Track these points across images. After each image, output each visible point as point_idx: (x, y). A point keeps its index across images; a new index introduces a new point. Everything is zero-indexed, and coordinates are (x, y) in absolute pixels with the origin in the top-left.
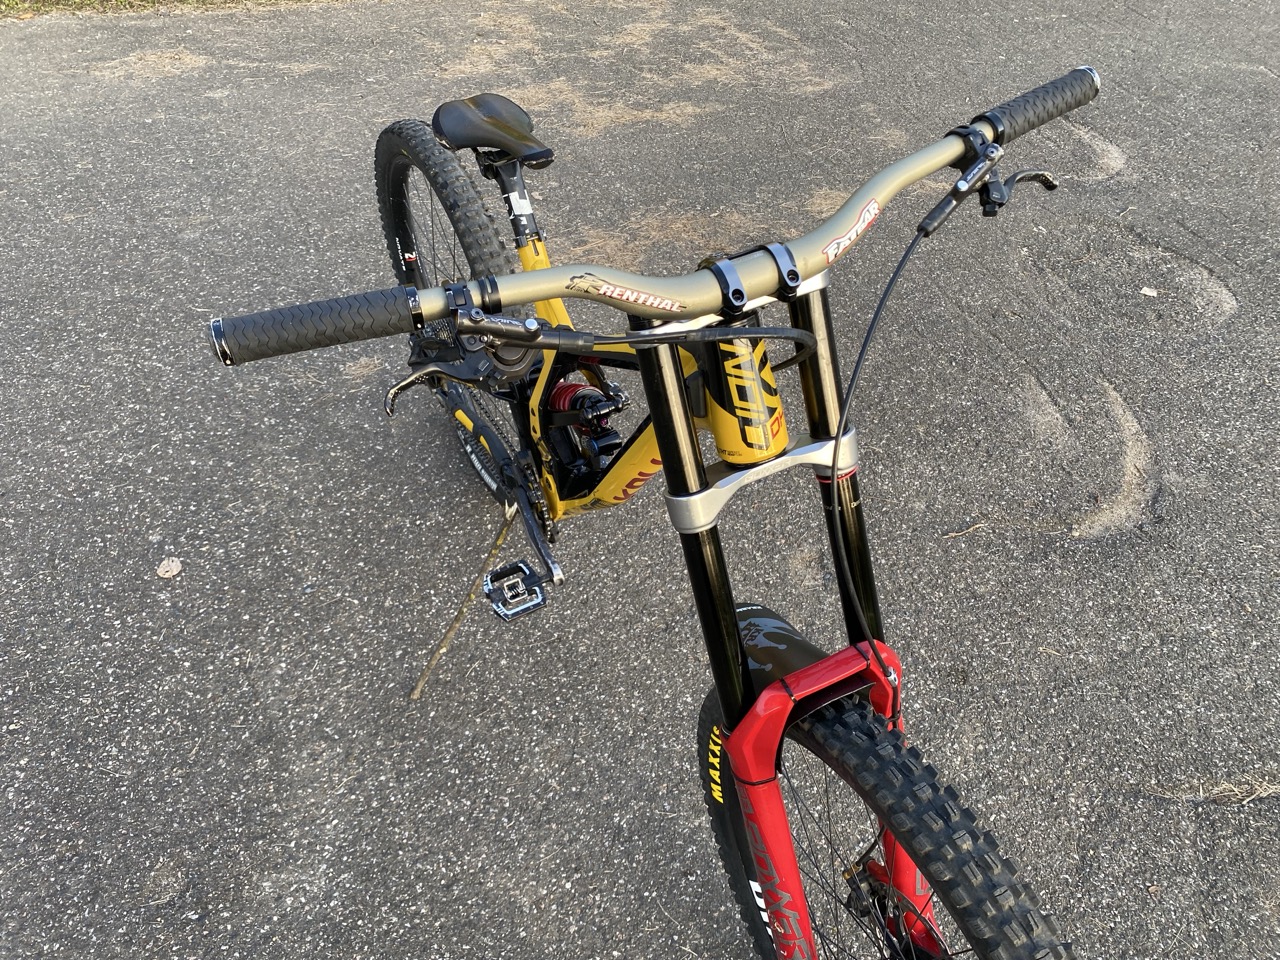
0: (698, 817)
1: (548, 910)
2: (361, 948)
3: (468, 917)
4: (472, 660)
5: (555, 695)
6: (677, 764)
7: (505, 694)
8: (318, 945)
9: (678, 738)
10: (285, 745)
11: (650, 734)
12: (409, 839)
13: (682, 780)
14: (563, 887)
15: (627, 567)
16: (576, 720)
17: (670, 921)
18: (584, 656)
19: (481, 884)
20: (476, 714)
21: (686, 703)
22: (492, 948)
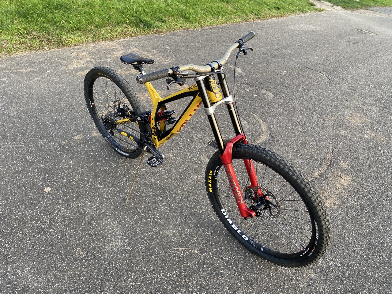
0: (202, 210)
1: (177, 235)
2: (137, 253)
3: (159, 240)
4: (137, 192)
5: (160, 194)
6: (193, 201)
7: (148, 197)
8: (126, 255)
9: (191, 196)
10: (98, 219)
11: (185, 197)
12: (138, 229)
13: (196, 204)
14: (178, 229)
15: (166, 167)
16: (167, 198)
17: (204, 230)
18: (163, 186)
19: (159, 234)
20: (143, 202)
21: (190, 190)
22: (168, 245)
